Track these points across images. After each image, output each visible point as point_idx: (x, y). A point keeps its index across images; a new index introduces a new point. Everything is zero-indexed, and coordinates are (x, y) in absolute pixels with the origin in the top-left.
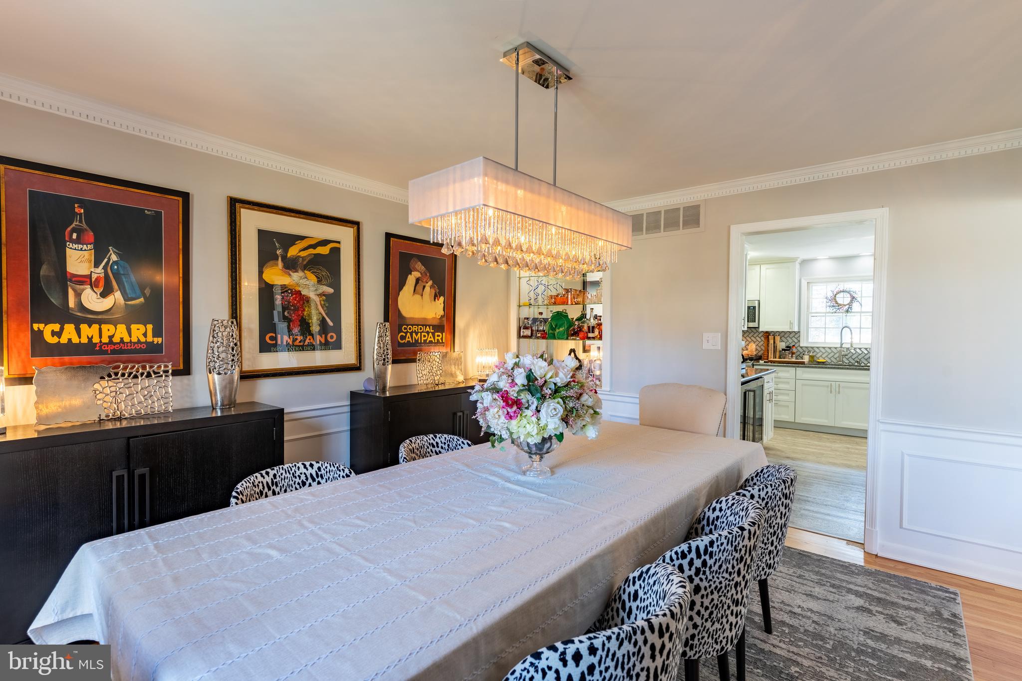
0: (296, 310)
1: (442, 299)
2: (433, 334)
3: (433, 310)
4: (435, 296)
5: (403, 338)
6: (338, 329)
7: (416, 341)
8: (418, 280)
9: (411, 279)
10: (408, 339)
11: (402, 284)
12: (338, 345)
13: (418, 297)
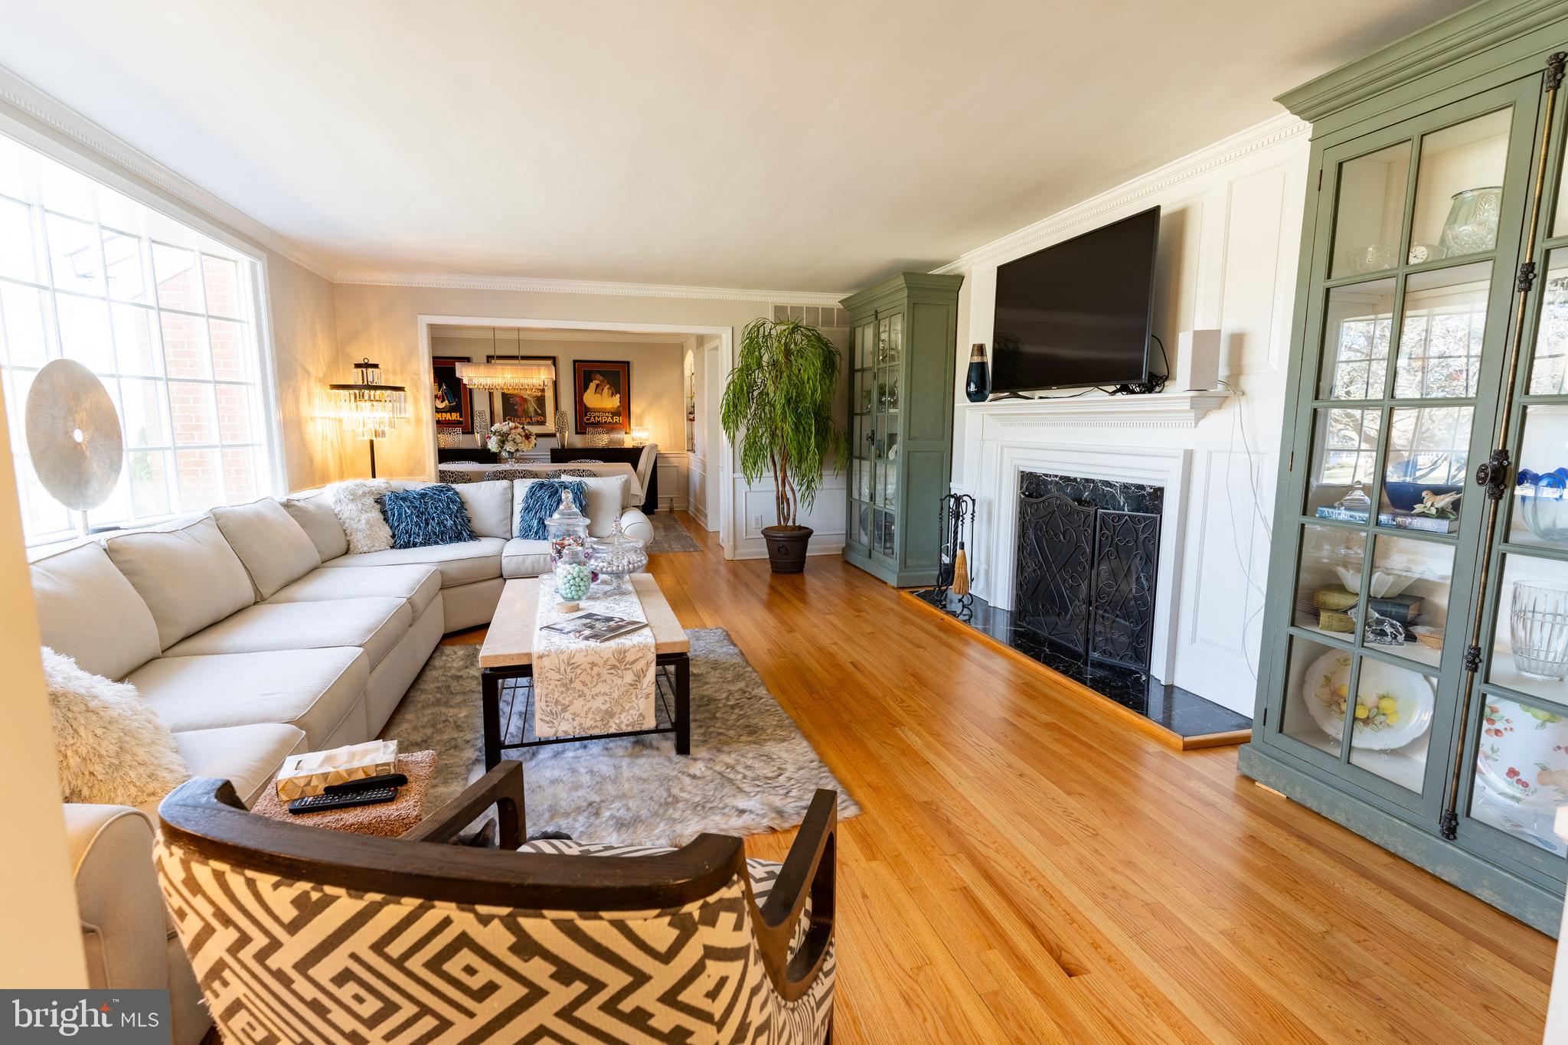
0: (521, 405)
1: (618, 396)
2: (612, 418)
3: (613, 402)
4: (612, 394)
5: (588, 420)
6: (543, 414)
7: (599, 422)
8: (597, 386)
9: (593, 385)
10: (592, 420)
11: (586, 388)
12: (543, 423)
13: (598, 395)
